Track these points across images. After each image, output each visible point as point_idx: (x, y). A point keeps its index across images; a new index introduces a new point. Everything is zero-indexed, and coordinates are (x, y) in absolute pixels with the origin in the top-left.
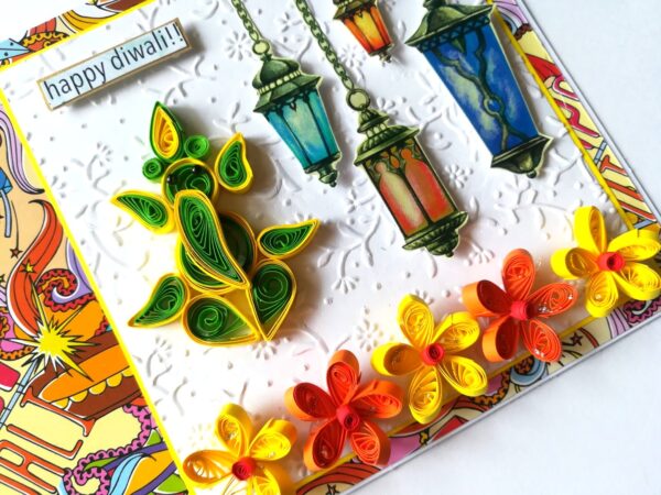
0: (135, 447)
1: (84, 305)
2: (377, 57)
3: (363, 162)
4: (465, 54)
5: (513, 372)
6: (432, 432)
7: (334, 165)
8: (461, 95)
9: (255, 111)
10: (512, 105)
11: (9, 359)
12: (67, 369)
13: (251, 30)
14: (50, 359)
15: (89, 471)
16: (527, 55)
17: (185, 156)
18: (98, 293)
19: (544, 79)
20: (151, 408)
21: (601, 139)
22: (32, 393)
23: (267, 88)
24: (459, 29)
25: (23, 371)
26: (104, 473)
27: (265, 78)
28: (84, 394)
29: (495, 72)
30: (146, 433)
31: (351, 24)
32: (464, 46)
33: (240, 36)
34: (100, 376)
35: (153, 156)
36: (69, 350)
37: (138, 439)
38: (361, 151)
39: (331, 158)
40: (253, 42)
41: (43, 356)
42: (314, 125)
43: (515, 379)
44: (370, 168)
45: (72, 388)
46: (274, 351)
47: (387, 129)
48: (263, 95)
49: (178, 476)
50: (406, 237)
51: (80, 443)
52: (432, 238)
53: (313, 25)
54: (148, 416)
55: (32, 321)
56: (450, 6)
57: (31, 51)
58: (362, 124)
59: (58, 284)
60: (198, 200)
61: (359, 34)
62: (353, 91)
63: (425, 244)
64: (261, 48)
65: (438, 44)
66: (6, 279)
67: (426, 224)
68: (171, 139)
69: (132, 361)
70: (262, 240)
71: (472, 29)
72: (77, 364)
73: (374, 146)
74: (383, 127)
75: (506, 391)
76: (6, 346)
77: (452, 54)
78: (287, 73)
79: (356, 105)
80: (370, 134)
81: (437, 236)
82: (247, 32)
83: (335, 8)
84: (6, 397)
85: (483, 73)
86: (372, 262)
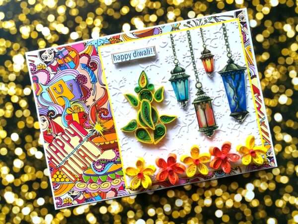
0: (113, 161)
1: (109, 120)
3: (194, 104)
4: (234, 81)
5: (216, 172)
6: (190, 180)
7: (186, 102)
8: (228, 92)
9: (169, 80)
10: (242, 100)
11: (86, 128)
12: (101, 135)
13: (175, 55)
15: (100, 163)
16: (252, 85)
17: (147, 88)
18: (114, 118)
19: (255, 93)
20: (120, 152)
21: (264, 116)
22: (90, 139)
24: (235, 72)
25: (89, 132)
26: (103, 165)
27: (175, 71)
28: (103, 143)
29: (241, 88)
30: (117, 158)
31: (204, 62)
32: (234, 78)
33: (171, 56)
34: (109, 139)
35: (138, 86)
36: (102, 131)
37: (114, 159)
38: (195, 101)
39: (186, 100)
40: (174, 59)
41: (95, 130)
42: (184, 89)
43: (216, 174)
44: (196, 106)
45: (101, 141)
48: (173, 76)
49: (122, 171)
50: (200, 128)
51: (99, 155)
53: (193, 58)
54: (118, 154)
55: (95, 120)
56: (235, 64)
57: (111, 43)
58: (198, 93)
59: (104, 112)
60: (147, 103)
61: (205, 66)
62: (198, 82)
63: (204, 131)
64: (176, 62)
65: (227, 75)
66: (90, 107)
67: (206, 126)
68: (144, 82)
69: (118, 138)
70: (161, 117)
71: (238, 73)
72: (104, 135)
73: (199, 100)
74: (203, 95)
75: (213, 176)
76: (86, 125)
77: (230, 79)
78: (181, 72)
79: (198, 86)
80: (199, 96)
81: (208, 130)
82: (173, 55)
83: (201, 55)
84: (83, 138)
85: (237, 88)
86: (188, 132)
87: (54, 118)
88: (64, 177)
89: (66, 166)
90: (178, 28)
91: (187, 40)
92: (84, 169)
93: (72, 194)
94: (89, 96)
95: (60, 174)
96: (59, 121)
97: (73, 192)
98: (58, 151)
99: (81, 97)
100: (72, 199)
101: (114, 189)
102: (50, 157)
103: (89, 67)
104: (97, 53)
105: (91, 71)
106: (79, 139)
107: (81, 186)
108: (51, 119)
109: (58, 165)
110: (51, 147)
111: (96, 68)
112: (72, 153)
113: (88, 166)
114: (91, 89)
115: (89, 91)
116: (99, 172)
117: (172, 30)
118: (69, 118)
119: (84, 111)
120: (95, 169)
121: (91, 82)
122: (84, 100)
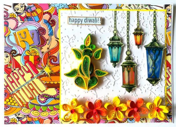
0: (54, 97)
1: (57, 66)
2: (137, 46)
3: (123, 66)
4: (154, 54)
5: (128, 119)
6: (108, 122)
7: (117, 63)
8: (149, 63)
9: (107, 45)
10: (157, 70)
11: (38, 69)
12: (48, 76)
14: (45, 73)
15: (44, 97)
16: (167, 60)
17: (90, 48)
18: (60, 65)
19: (167, 67)
21: (171, 85)
22: (40, 77)
23: (112, 41)
24: (156, 48)
25: (40, 72)
26: (46, 98)
27: (113, 39)
28: (49, 82)
29: (158, 61)
30: (57, 95)
31: (135, 36)
32: (155, 53)
33: (112, 27)
34: (54, 80)
35: (84, 44)
36: (50, 73)
37: (55, 95)
38: (123, 64)
39: (117, 62)
40: (114, 30)
41: (45, 71)
42: (117, 54)
43: (128, 120)
44: (124, 68)
45: (47, 80)
46: (88, 92)
47: (131, 62)
48: (110, 42)
49: (59, 106)
50: (123, 85)
51: (44, 91)
52: (128, 87)
53: (128, 32)
54: (59, 92)
55: (46, 64)
56: (157, 43)
57: (69, 9)
58: (126, 58)
59: (54, 59)
60: (88, 58)
61: (136, 39)
62: (128, 51)
63: (126, 88)
64: (115, 32)
65: (150, 49)
66: (44, 53)
67: (128, 84)
68: (89, 43)
69: (61, 81)
70: (96, 71)
71: (159, 50)
72: (50, 76)
73: (126, 64)
74: (130, 61)
75: (125, 122)
76: (39, 66)
77: (152, 53)
78: (117, 40)
79: (127, 54)
80: (127, 61)
82: (114, 27)
83: (134, 31)
84: (35, 76)
85: (155, 60)
86: (114, 85)
87: (15, 56)
88: (15, 102)
89: (17, 94)
90: (121, 8)
91: (126, 18)
92: (31, 99)
93: (18, 116)
94: (45, 45)
95: (12, 99)
96: (19, 59)
97: (19, 114)
98: (13, 81)
99: (39, 44)
100: (17, 120)
101: (51, 118)
102: (6, 85)
103: (49, 23)
104: (58, 14)
105: (50, 26)
106: (31, 76)
107: (26, 111)
108: (13, 56)
109: (11, 92)
110: (9, 77)
111: (55, 25)
112: (24, 85)
113: (34, 97)
114: (48, 40)
115: (46, 41)
116: (42, 103)
117: (117, 8)
118: (27, 58)
119: (39, 55)
120: (39, 100)
121: (48, 35)
122: (40, 47)
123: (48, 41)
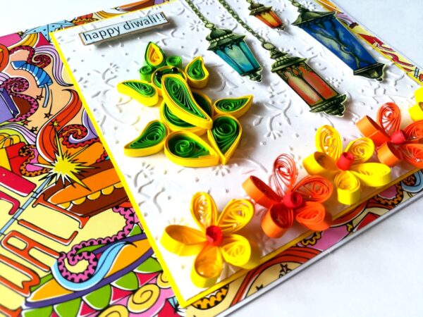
0: (120, 237)
1: (90, 145)
2: (277, 29)
3: (277, 72)
4: (325, 29)
5: (403, 184)
6: (355, 223)
7: (258, 73)
8: (327, 45)
9: (209, 50)
10: (358, 49)
11: (30, 176)
12: (73, 182)
13: (203, 20)
14: (61, 176)
15: (80, 255)
16: (360, 34)
17: (166, 65)
18: (102, 138)
19: (372, 43)
20: (136, 209)
21: (415, 67)
22: (44, 198)
23: (214, 40)
24: (319, 20)
25: (39, 184)
26: (92, 256)
27: (214, 36)
28: (83, 199)
29: (344, 36)
30: (130, 226)
31: (259, 17)
32: (324, 26)
33: (197, 22)
34: (99, 186)
35: (146, 64)
37: (123, 231)
38: (274, 67)
39: (256, 69)
40: (205, 24)
41: (56, 174)
42: (243, 54)
43: (406, 189)
44: (282, 74)
46: (229, 171)
47: (288, 58)
48: (212, 43)
49: (155, 259)
50: (311, 106)
51: (76, 233)
52: (327, 107)
53: (238, 19)
54: (132, 215)
55: (52, 153)
57: (76, 25)
58: (272, 56)
59: (74, 133)
61: (265, 21)
62: (265, 43)
63: (324, 110)
64: (210, 26)
65: (309, 25)
66: (38, 129)
67: (322, 100)
68: (158, 58)
69: (123, 178)
70: (217, 104)
71: (326, 20)
72: (80, 180)
73: (281, 65)
74: (285, 57)
75: (402, 196)
76: (29, 168)
77: (318, 29)
78: (226, 34)
79: (268, 48)
80: (278, 60)
81: (330, 106)
82: (201, 20)
83: (250, 11)
84: (22, 201)
85: (337, 36)
86: (290, 123)
92: (30, 286)
94: (36, 110)
99: (14, 115)
103: (32, 64)
104: (50, 41)
105: (36, 69)
111: (49, 63)
113: (42, 274)
114: (40, 97)
115: (35, 101)
116: (81, 281)
119: (23, 140)
120: (66, 277)
121: (38, 86)
122: (21, 120)
123: (43, 99)
